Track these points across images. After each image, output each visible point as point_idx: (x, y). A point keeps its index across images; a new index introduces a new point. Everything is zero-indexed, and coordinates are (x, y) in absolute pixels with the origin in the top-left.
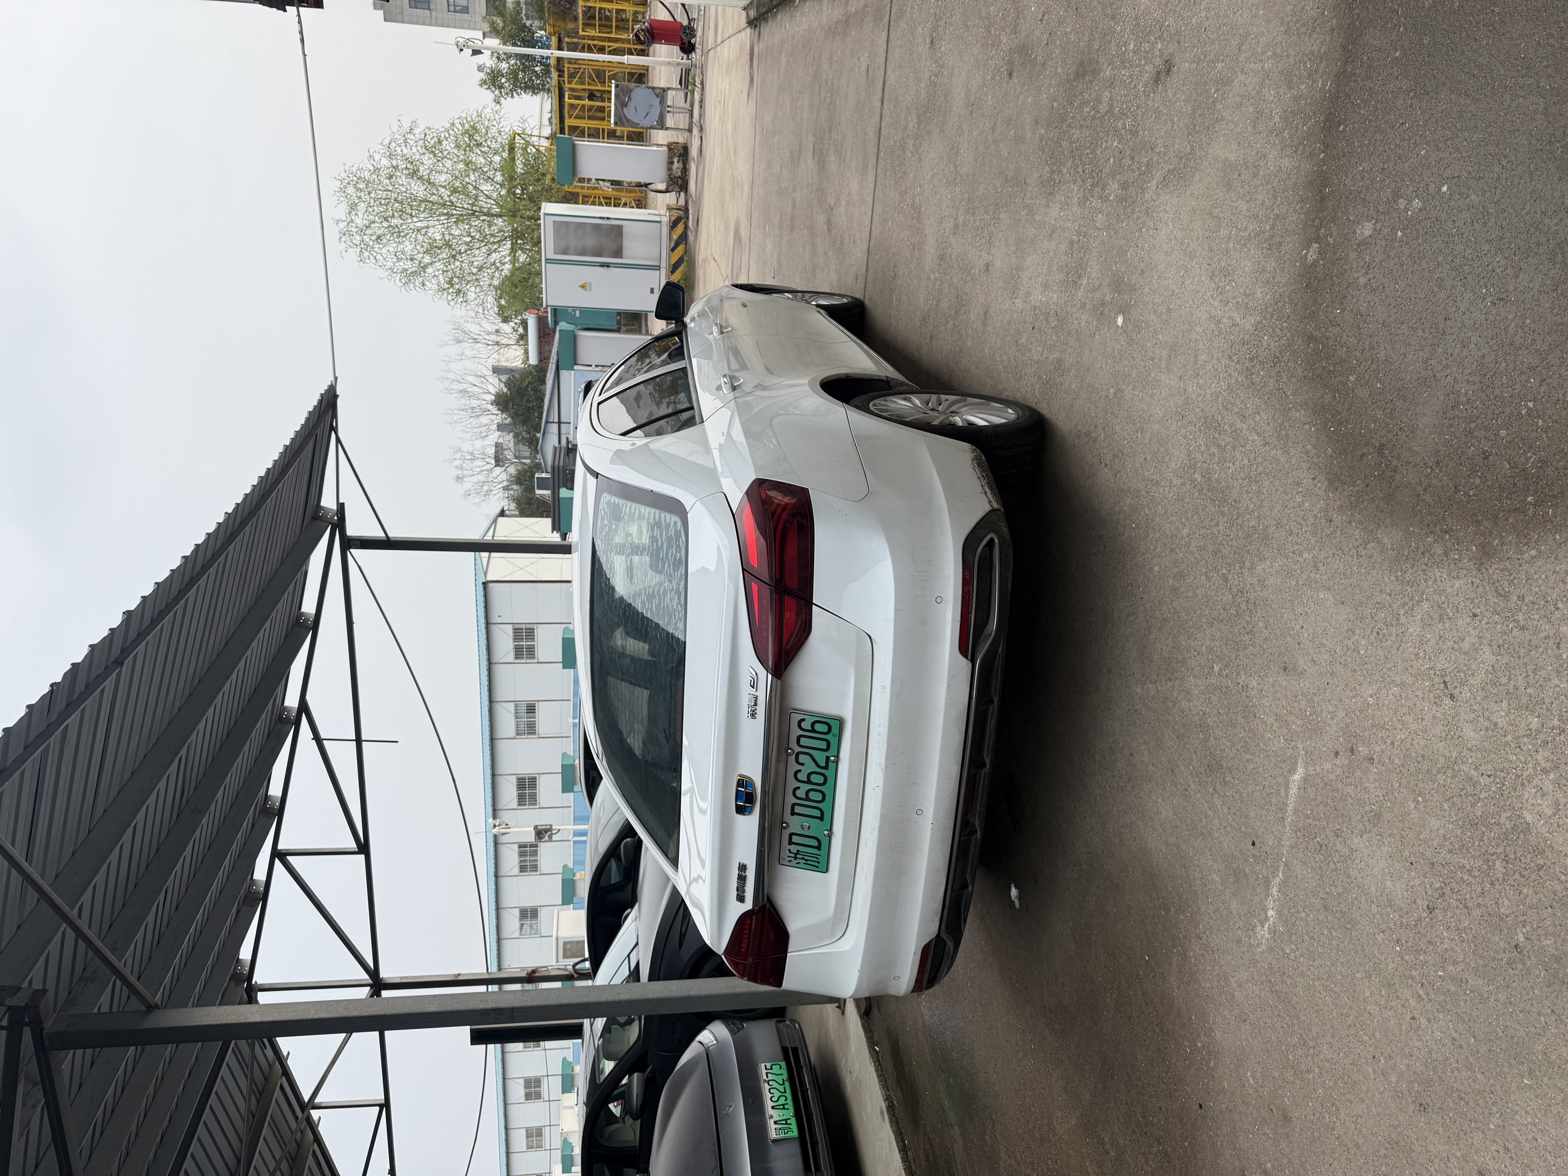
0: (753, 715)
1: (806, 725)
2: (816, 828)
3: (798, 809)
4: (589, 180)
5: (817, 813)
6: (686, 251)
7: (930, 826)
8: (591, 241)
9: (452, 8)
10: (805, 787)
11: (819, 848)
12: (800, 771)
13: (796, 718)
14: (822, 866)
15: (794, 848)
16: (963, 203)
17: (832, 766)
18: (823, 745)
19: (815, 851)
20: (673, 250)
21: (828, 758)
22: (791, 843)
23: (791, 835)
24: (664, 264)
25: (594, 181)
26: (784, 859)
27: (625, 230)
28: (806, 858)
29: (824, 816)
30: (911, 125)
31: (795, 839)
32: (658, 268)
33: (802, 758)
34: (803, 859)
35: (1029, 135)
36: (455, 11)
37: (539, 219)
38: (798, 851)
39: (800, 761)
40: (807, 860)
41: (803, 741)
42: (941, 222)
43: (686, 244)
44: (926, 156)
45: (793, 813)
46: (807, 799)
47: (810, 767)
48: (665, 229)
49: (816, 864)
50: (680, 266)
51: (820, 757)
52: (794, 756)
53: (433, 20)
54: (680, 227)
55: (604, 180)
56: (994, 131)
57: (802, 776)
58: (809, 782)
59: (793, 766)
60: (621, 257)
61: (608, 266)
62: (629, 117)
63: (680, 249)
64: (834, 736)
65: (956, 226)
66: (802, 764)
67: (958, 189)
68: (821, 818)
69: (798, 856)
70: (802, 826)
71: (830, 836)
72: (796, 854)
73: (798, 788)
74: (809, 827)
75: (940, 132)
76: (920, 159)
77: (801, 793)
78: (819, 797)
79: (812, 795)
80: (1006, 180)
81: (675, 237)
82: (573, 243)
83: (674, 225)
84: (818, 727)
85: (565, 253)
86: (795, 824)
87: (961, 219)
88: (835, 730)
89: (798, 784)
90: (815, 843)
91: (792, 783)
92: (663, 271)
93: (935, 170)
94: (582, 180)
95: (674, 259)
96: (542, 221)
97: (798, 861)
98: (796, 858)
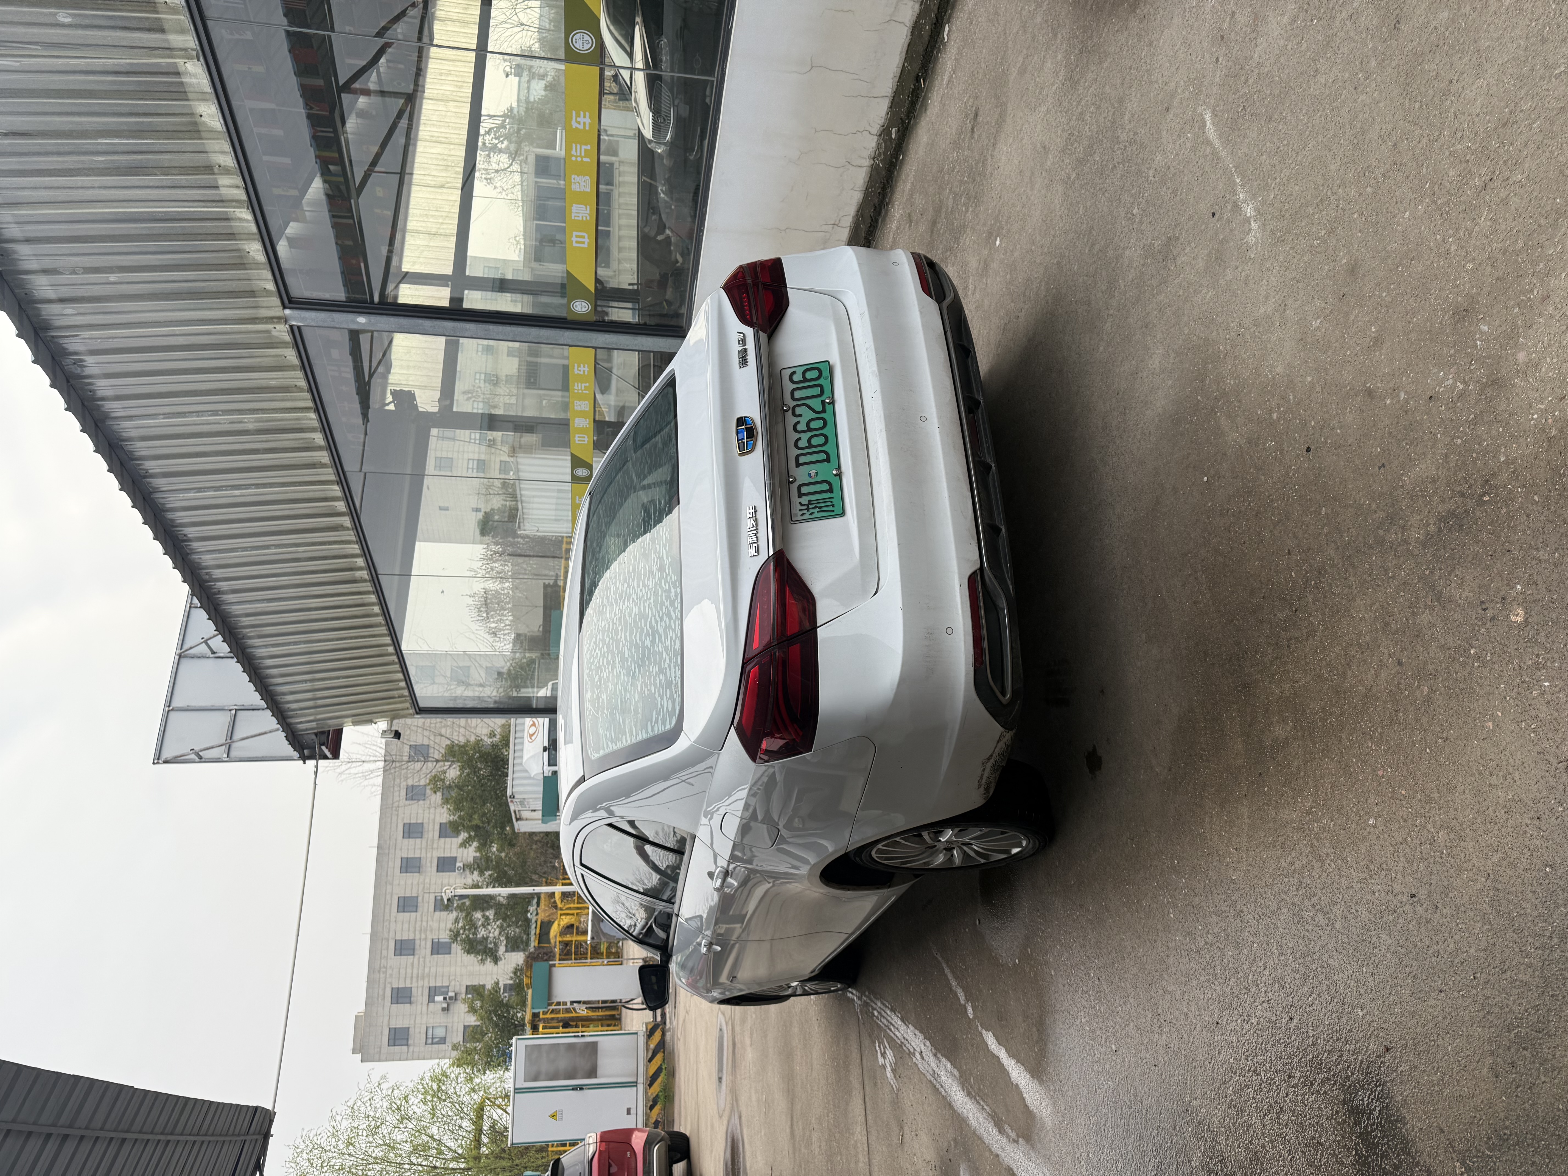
0: (743, 362)
1: (798, 377)
2: (825, 471)
3: (802, 460)
4: (565, 1003)
5: (823, 456)
6: (664, 1060)
7: (937, 431)
8: (563, 1064)
9: (430, 1041)
10: (805, 437)
11: (830, 490)
12: (798, 422)
13: (786, 374)
14: (837, 510)
15: (805, 500)
17: (829, 408)
18: (817, 391)
19: (828, 495)
20: (650, 1060)
21: (823, 402)
22: (800, 495)
23: (799, 488)
24: (641, 1080)
25: (569, 1004)
26: (796, 515)
27: (599, 1046)
28: (819, 505)
29: (830, 458)
31: (804, 490)
32: (634, 1084)
33: (798, 411)
34: (816, 507)
36: (432, 1043)
37: (511, 1045)
38: (809, 501)
39: (797, 413)
40: (820, 508)
41: (797, 394)
43: (664, 1052)
45: (798, 465)
46: (811, 446)
47: (807, 414)
48: (642, 1040)
49: (831, 508)
50: (659, 1076)
51: (816, 404)
52: (790, 411)
53: (410, 1054)
54: (657, 1035)
55: (579, 1002)
57: (802, 427)
58: (809, 430)
59: (791, 420)
60: (596, 1077)
61: (581, 1089)
62: (605, 931)
63: (659, 1058)
64: (826, 379)
66: (800, 416)
68: (828, 460)
69: (811, 506)
70: (809, 474)
71: (839, 475)
72: (808, 505)
73: (800, 439)
74: (817, 474)
77: (803, 443)
78: (821, 440)
79: (815, 441)
81: (652, 1046)
82: (545, 1066)
83: (650, 1033)
84: (809, 375)
85: (535, 1079)
86: (802, 475)
88: (826, 373)
89: (798, 436)
90: (826, 487)
91: (793, 436)
92: (641, 1087)
94: (558, 1004)
95: (652, 1071)
96: (513, 1048)
97: (811, 511)
98: (808, 509)
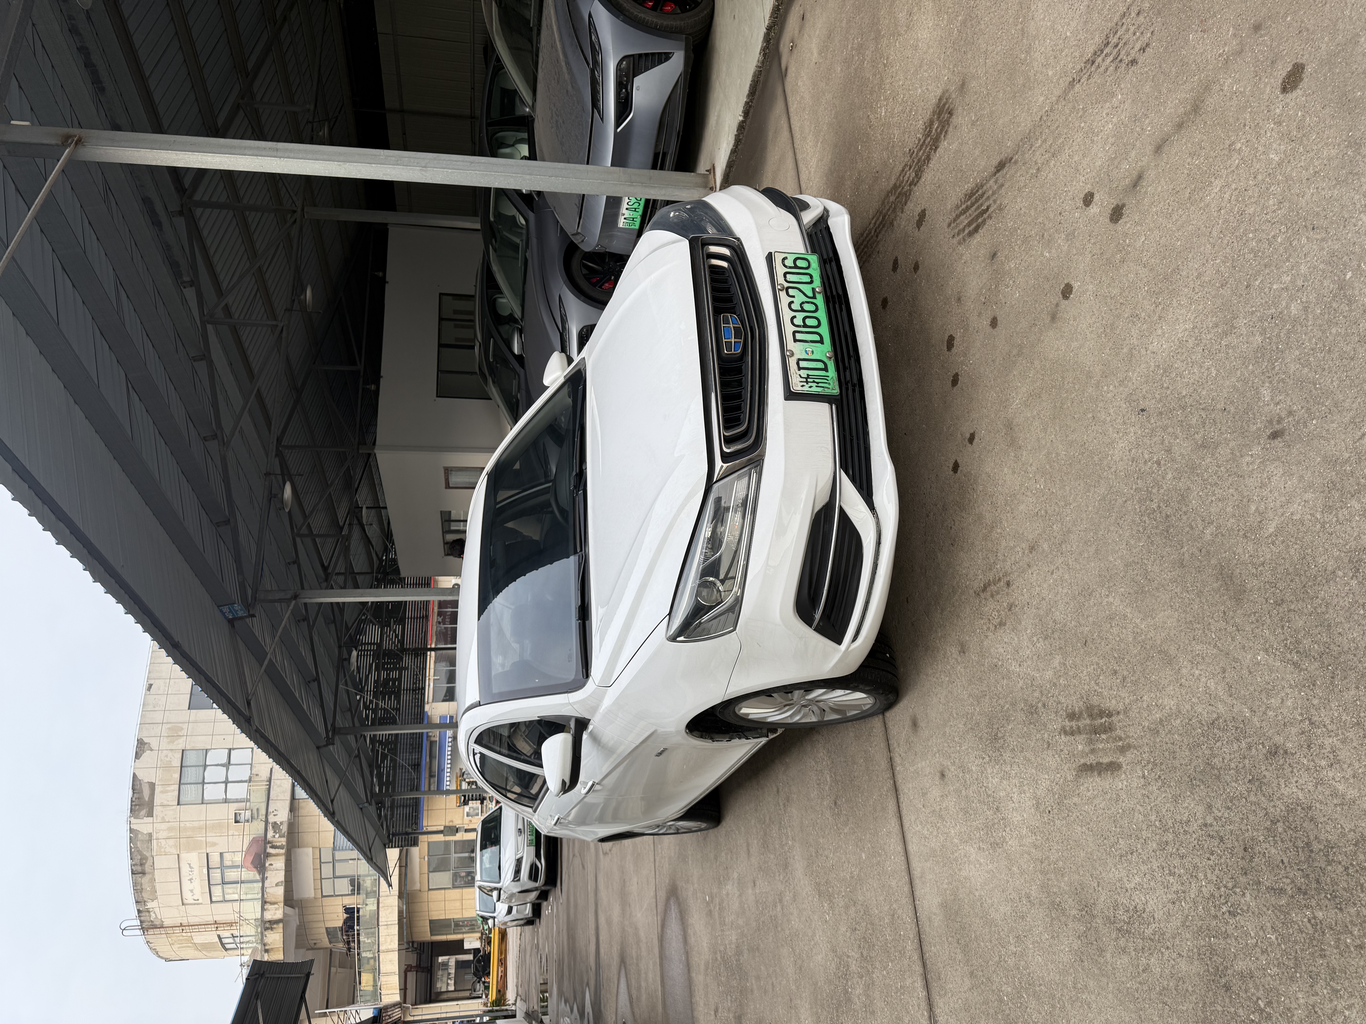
16: (780, 922)
30: (859, 991)
35: (754, 982)
42: (794, 896)
44: (827, 955)
56: (773, 984)
65: (781, 901)
67: (787, 932)
75: (817, 983)
76: (834, 951)
80: (758, 949)
87: (779, 908)
93: (812, 943)
